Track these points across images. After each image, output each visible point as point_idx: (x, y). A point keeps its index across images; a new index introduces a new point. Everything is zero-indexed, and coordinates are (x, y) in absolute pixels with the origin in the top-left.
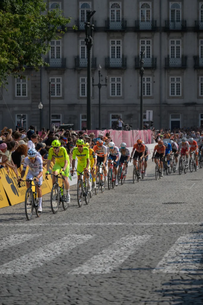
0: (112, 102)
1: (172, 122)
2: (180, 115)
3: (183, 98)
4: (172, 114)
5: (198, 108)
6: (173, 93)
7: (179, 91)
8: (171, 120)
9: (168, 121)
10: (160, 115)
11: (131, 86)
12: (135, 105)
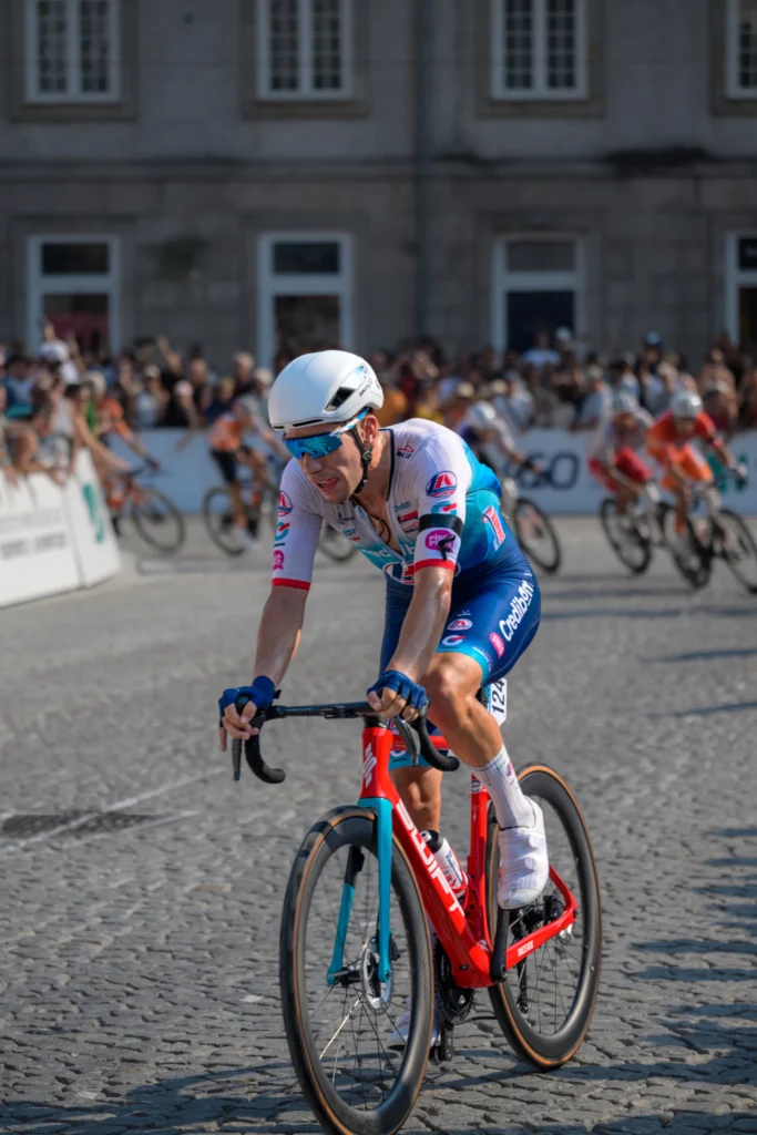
0: (45, 142)
2: (573, 241)
3: (602, 116)
4: (514, 236)
5: (716, 193)
6: (519, 75)
7: (570, 61)
8: (505, 280)
9: (481, 293)
10: (415, 248)
11: (189, 19)
12: (221, 168)
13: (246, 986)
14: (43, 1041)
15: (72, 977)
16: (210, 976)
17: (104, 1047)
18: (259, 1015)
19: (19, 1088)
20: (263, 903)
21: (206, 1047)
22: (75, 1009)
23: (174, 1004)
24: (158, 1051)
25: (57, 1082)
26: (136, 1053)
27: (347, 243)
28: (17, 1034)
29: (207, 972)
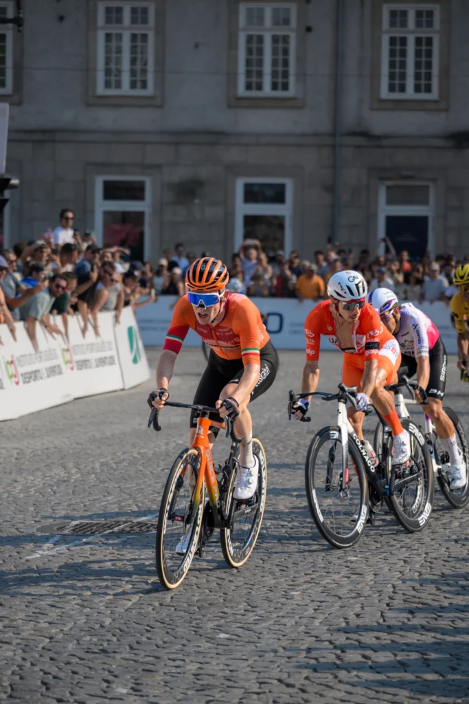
0: (108, 119)
1: (391, 221)
2: (427, 187)
3: (447, 110)
4: (390, 183)
6: (397, 84)
7: (429, 76)
8: (385, 210)
9: (371, 217)
10: (331, 189)
11: (197, 46)
12: (214, 137)
13: (219, 628)
14: (95, 658)
15: (113, 620)
16: (198, 621)
17: (132, 662)
18: (227, 645)
19: (80, 685)
20: (231, 579)
21: (194, 664)
22: (115, 639)
23: (175, 638)
24: (165, 665)
25: (103, 682)
26: (152, 666)
27: (289, 185)
28: (81, 654)
29: (196, 619)
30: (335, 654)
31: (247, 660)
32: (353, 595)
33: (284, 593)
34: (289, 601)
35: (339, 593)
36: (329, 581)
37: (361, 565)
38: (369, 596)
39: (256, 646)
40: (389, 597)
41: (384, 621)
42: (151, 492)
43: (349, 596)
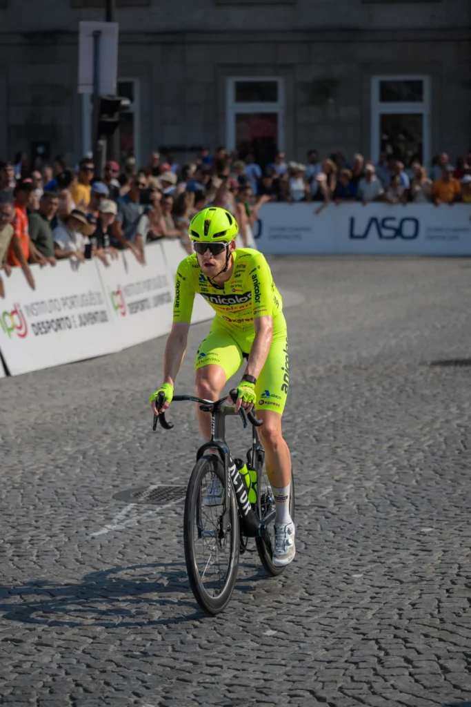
13: (269, 623)
14: (132, 664)
15: (163, 613)
16: (249, 614)
17: (169, 669)
18: (271, 645)
19: (107, 700)
21: (230, 670)
22: (159, 638)
23: (221, 635)
24: (201, 673)
25: (133, 696)
26: (188, 674)
27: (428, 82)
28: (119, 657)
29: (248, 611)
30: (378, 657)
31: (285, 666)
32: (415, 578)
33: (345, 576)
34: (349, 586)
35: (401, 577)
36: (396, 560)
37: (433, 539)
38: (432, 580)
39: (299, 647)
40: (451, 581)
41: (439, 612)
42: (240, 446)
43: (410, 579)
